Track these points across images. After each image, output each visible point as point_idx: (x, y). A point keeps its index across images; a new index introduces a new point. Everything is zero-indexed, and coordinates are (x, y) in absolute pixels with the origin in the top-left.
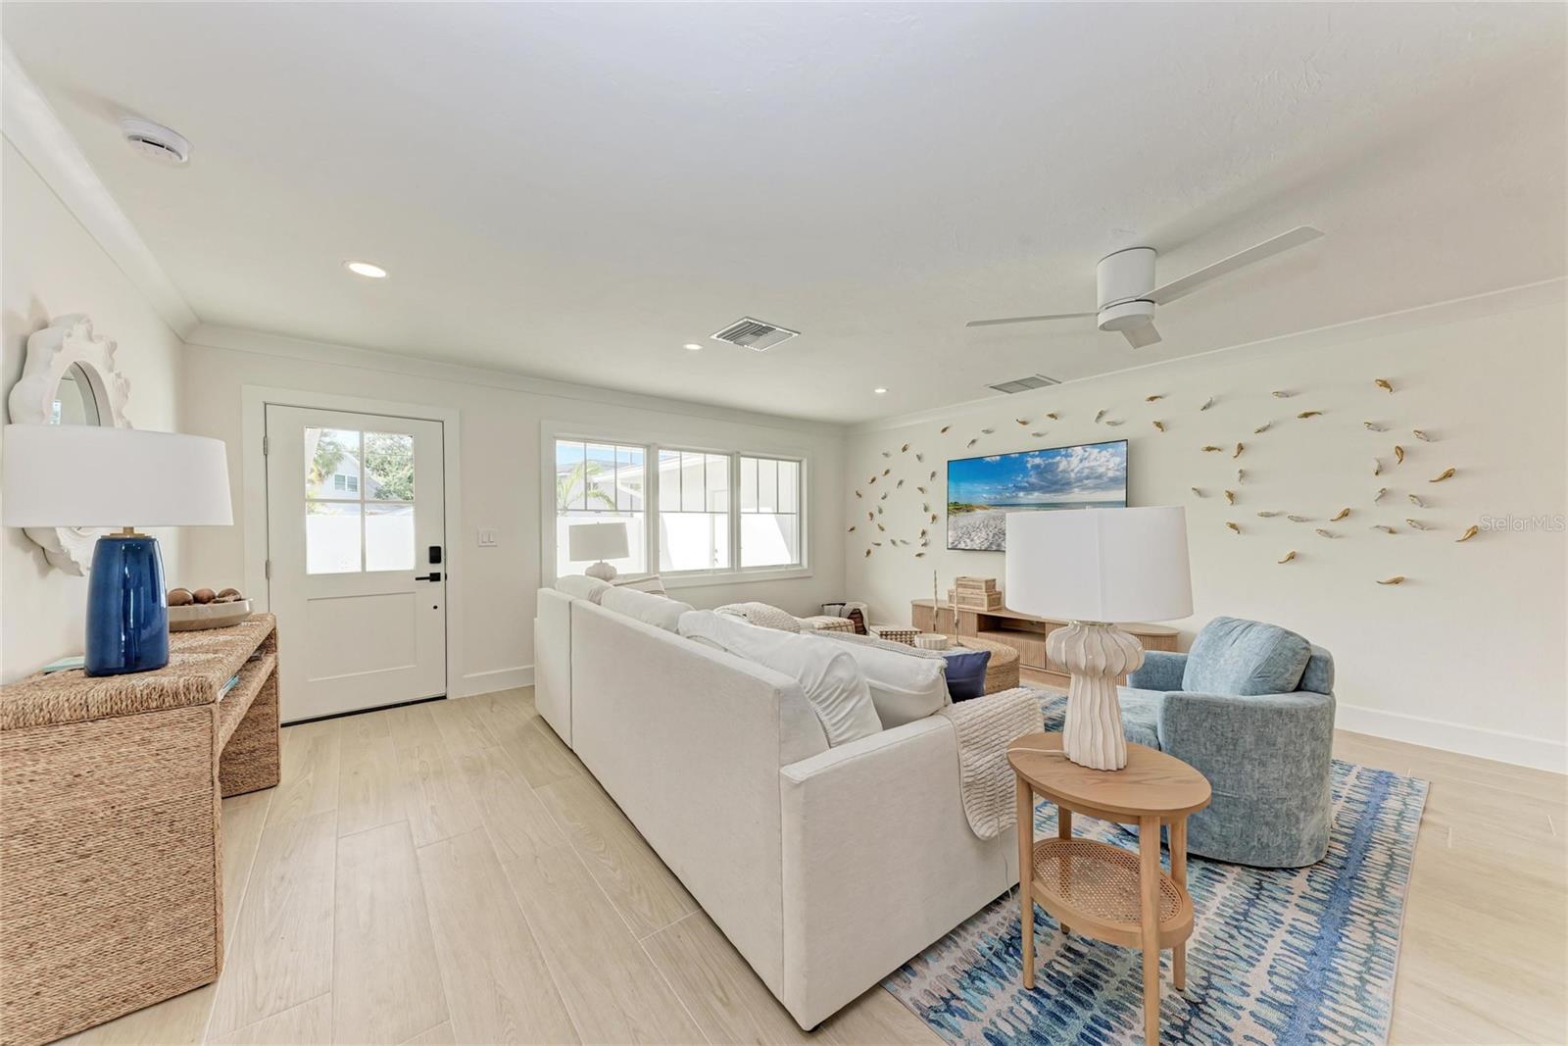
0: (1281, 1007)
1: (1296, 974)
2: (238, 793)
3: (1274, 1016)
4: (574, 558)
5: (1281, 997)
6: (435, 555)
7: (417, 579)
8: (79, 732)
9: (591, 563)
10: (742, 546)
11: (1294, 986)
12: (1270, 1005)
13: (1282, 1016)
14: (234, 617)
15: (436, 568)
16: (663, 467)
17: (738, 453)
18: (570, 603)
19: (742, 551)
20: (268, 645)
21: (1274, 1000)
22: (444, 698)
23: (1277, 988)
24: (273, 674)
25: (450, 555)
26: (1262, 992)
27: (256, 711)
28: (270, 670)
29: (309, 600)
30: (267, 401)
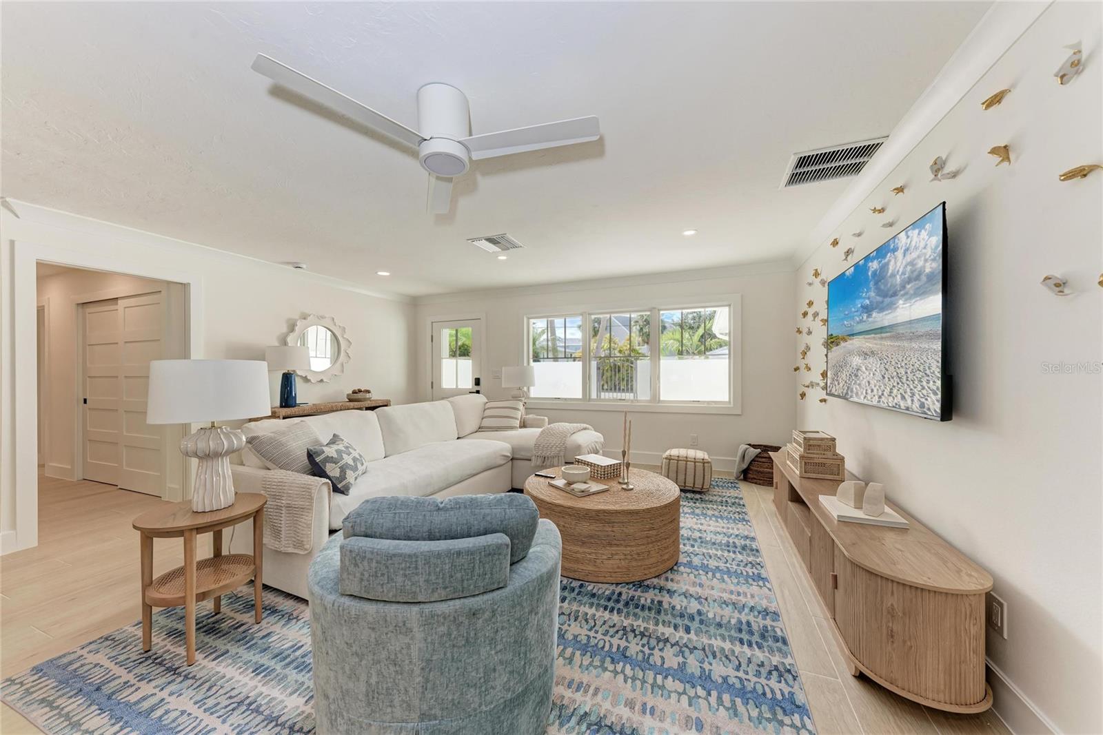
0: (153, 709)
1: (176, 727)
3: (146, 705)
5: (159, 713)
6: (477, 382)
11: (166, 722)
12: (156, 705)
13: (143, 709)
21: (159, 707)
23: (167, 712)
26: (168, 703)
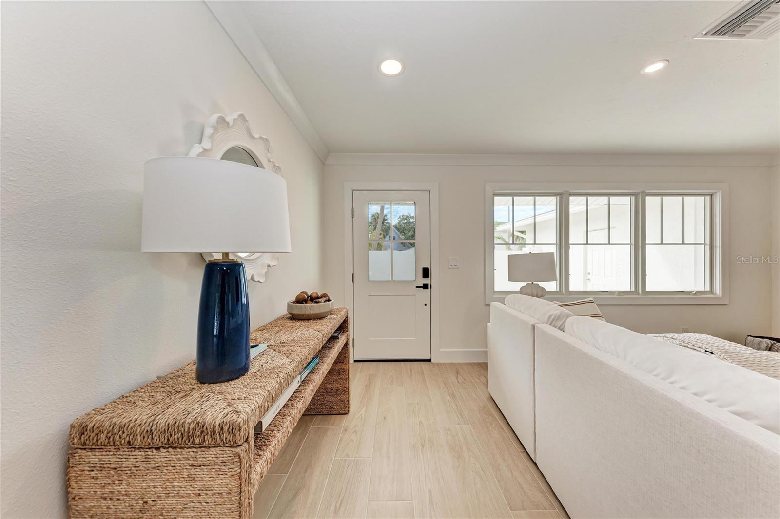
2: (331, 413)
4: (511, 279)
6: (426, 273)
7: (417, 287)
8: (147, 459)
9: (524, 284)
10: (647, 273)
14: (323, 313)
15: (426, 281)
16: (573, 209)
17: (643, 192)
18: (533, 326)
19: (647, 277)
20: (343, 327)
22: (429, 361)
24: (346, 345)
25: (433, 273)
27: (339, 366)
28: (345, 343)
29: (369, 295)
30: (354, 189)
